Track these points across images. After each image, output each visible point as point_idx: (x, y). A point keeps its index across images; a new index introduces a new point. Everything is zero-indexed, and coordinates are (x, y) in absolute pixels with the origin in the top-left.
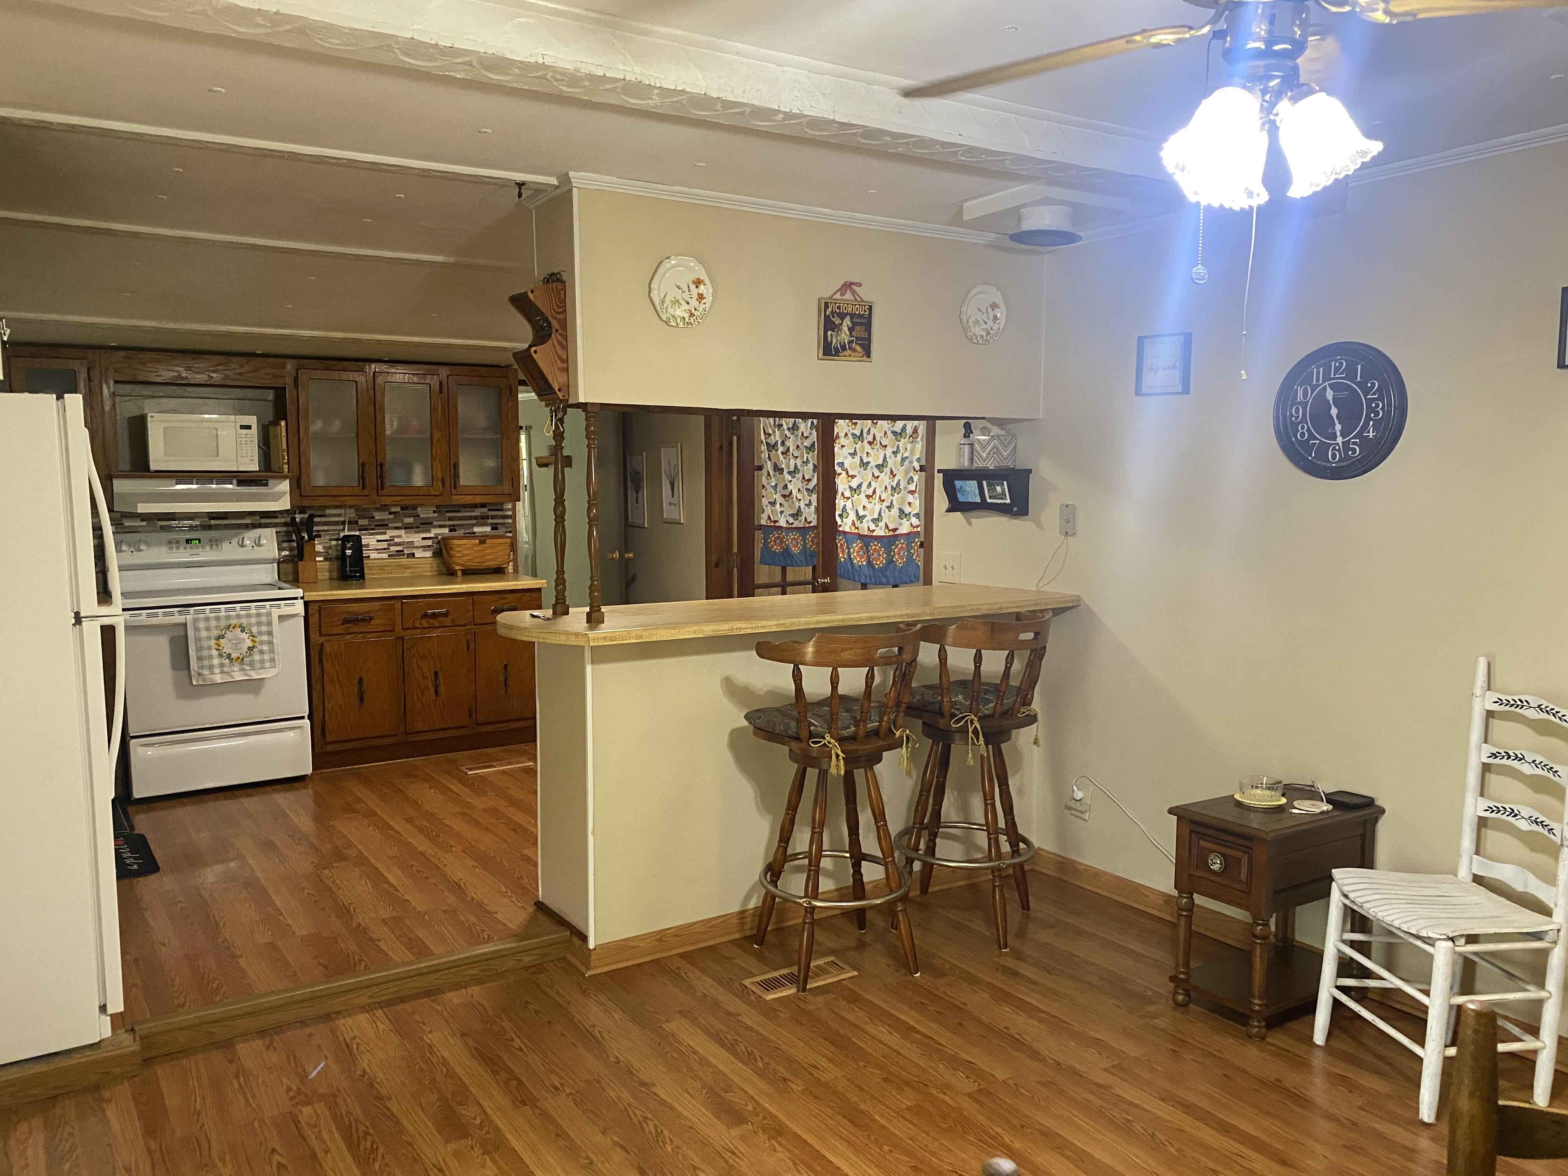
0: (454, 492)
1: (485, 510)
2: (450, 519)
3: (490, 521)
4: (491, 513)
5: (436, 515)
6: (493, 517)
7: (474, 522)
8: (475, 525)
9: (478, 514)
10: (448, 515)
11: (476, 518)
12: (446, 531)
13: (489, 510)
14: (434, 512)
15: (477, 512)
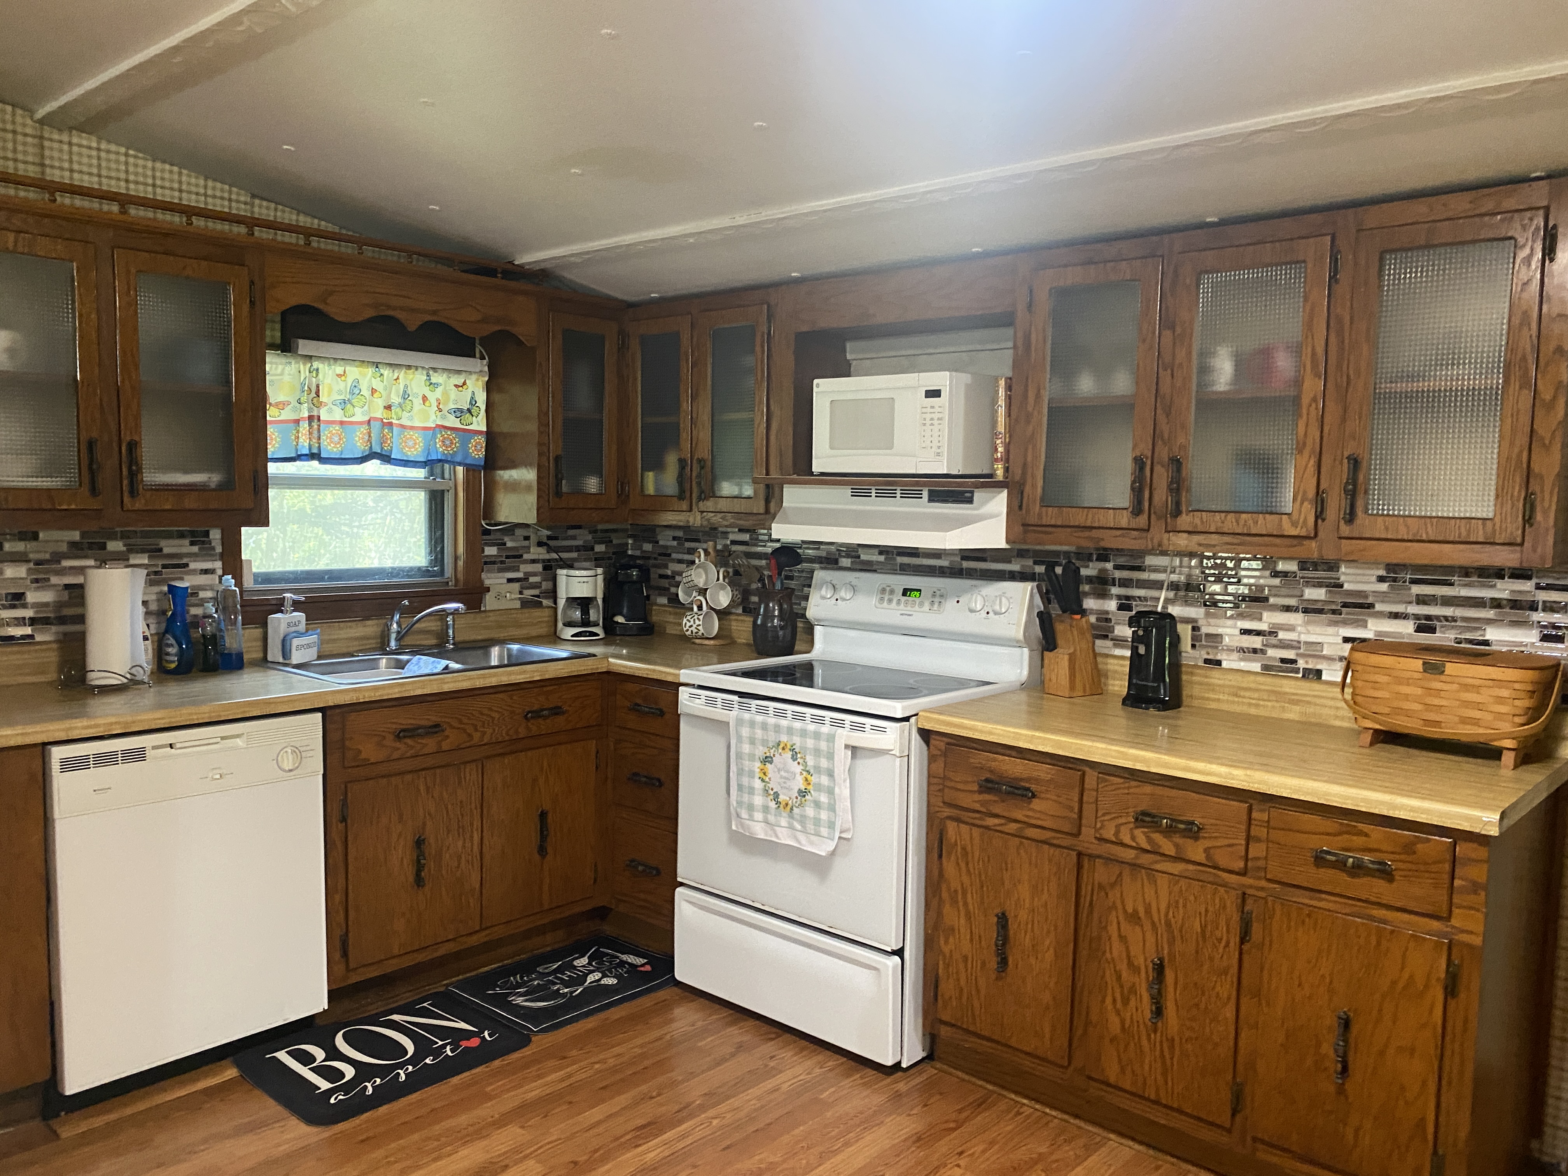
0: (1345, 530)
1: (1527, 586)
2: (1422, 600)
3: (1539, 616)
4: (1543, 596)
5: (1384, 587)
6: (1550, 607)
7: (1491, 614)
8: (1489, 621)
9: (1505, 595)
10: (1416, 589)
11: (1496, 604)
12: (1406, 628)
13: (1538, 587)
14: (1381, 579)
15: (1504, 589)
